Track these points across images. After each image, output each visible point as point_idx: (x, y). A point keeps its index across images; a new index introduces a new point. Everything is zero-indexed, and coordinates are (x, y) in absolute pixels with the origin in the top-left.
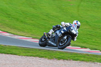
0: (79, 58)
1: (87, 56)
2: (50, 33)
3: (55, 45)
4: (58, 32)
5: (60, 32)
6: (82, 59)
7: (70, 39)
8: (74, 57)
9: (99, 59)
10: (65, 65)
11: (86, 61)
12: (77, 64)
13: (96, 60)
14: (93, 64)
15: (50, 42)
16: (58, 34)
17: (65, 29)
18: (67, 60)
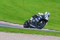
0: (24, 32)
1: (29, 31)
2: (31, 20)
3: (35, 27)
4: (36, 19)
5: (38, 19)
6: (26, 32)
7: (44, 23)
8: (21, 31)
9: (36, 32)
10: (16, 36)
11: (28, 34)
12: (23, 35)
13: (34, 33)
14: (32, 35)
15: (31, 25)
16: (37, 20)
17: (41, 17)
18: (17, 33)
